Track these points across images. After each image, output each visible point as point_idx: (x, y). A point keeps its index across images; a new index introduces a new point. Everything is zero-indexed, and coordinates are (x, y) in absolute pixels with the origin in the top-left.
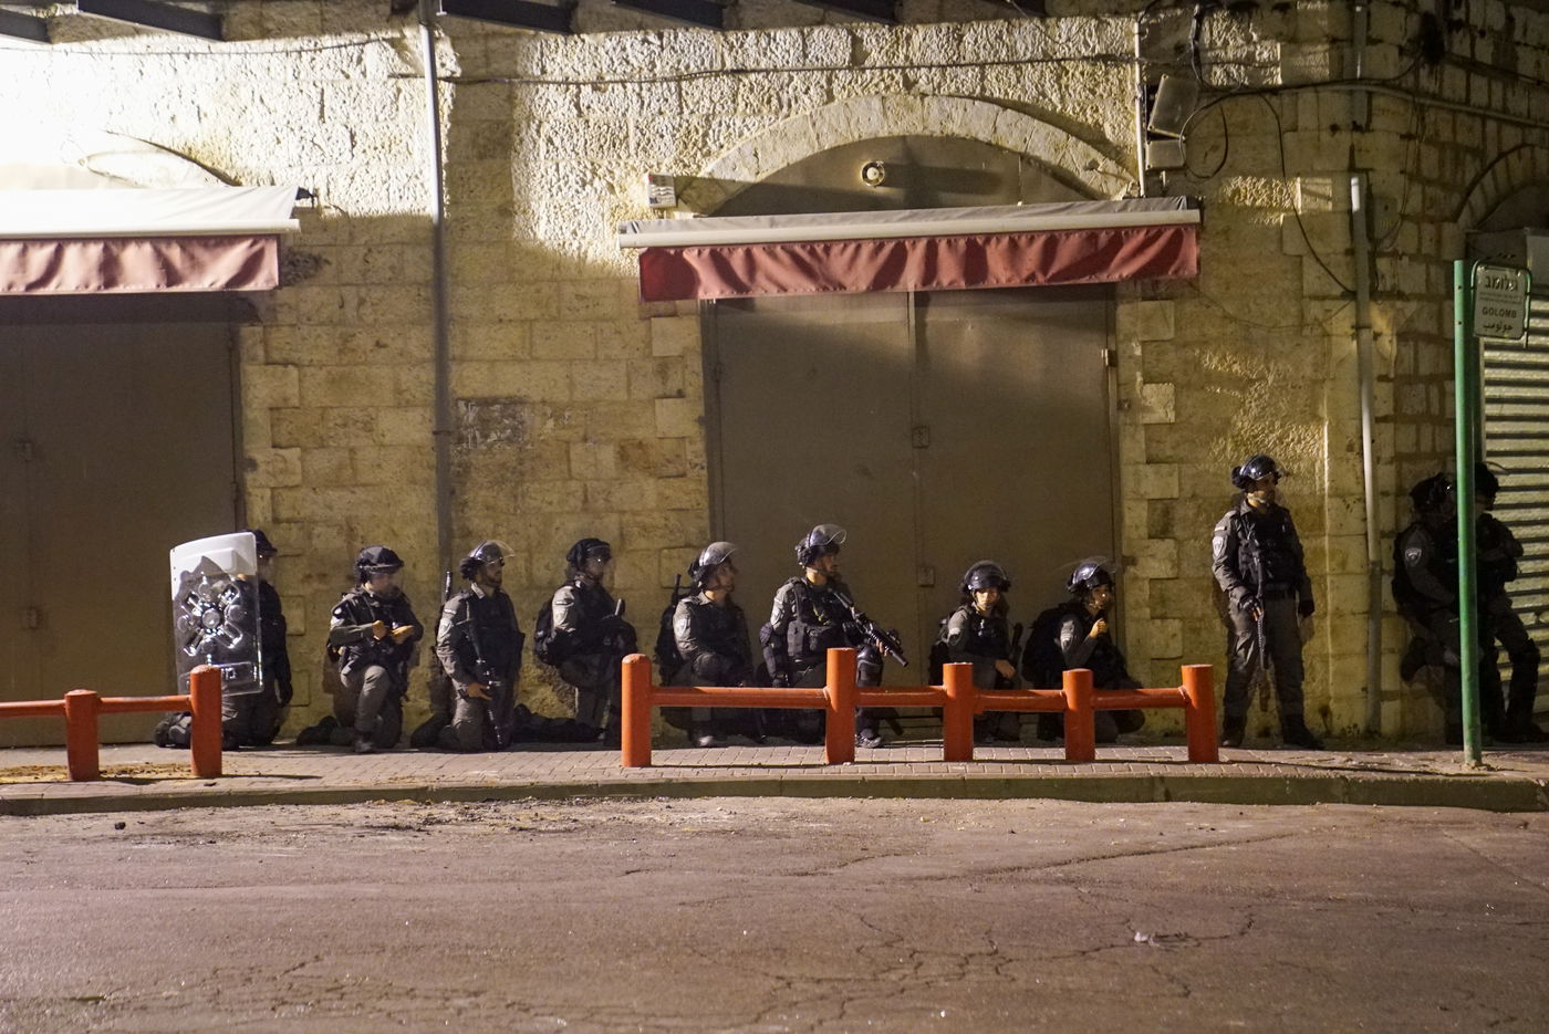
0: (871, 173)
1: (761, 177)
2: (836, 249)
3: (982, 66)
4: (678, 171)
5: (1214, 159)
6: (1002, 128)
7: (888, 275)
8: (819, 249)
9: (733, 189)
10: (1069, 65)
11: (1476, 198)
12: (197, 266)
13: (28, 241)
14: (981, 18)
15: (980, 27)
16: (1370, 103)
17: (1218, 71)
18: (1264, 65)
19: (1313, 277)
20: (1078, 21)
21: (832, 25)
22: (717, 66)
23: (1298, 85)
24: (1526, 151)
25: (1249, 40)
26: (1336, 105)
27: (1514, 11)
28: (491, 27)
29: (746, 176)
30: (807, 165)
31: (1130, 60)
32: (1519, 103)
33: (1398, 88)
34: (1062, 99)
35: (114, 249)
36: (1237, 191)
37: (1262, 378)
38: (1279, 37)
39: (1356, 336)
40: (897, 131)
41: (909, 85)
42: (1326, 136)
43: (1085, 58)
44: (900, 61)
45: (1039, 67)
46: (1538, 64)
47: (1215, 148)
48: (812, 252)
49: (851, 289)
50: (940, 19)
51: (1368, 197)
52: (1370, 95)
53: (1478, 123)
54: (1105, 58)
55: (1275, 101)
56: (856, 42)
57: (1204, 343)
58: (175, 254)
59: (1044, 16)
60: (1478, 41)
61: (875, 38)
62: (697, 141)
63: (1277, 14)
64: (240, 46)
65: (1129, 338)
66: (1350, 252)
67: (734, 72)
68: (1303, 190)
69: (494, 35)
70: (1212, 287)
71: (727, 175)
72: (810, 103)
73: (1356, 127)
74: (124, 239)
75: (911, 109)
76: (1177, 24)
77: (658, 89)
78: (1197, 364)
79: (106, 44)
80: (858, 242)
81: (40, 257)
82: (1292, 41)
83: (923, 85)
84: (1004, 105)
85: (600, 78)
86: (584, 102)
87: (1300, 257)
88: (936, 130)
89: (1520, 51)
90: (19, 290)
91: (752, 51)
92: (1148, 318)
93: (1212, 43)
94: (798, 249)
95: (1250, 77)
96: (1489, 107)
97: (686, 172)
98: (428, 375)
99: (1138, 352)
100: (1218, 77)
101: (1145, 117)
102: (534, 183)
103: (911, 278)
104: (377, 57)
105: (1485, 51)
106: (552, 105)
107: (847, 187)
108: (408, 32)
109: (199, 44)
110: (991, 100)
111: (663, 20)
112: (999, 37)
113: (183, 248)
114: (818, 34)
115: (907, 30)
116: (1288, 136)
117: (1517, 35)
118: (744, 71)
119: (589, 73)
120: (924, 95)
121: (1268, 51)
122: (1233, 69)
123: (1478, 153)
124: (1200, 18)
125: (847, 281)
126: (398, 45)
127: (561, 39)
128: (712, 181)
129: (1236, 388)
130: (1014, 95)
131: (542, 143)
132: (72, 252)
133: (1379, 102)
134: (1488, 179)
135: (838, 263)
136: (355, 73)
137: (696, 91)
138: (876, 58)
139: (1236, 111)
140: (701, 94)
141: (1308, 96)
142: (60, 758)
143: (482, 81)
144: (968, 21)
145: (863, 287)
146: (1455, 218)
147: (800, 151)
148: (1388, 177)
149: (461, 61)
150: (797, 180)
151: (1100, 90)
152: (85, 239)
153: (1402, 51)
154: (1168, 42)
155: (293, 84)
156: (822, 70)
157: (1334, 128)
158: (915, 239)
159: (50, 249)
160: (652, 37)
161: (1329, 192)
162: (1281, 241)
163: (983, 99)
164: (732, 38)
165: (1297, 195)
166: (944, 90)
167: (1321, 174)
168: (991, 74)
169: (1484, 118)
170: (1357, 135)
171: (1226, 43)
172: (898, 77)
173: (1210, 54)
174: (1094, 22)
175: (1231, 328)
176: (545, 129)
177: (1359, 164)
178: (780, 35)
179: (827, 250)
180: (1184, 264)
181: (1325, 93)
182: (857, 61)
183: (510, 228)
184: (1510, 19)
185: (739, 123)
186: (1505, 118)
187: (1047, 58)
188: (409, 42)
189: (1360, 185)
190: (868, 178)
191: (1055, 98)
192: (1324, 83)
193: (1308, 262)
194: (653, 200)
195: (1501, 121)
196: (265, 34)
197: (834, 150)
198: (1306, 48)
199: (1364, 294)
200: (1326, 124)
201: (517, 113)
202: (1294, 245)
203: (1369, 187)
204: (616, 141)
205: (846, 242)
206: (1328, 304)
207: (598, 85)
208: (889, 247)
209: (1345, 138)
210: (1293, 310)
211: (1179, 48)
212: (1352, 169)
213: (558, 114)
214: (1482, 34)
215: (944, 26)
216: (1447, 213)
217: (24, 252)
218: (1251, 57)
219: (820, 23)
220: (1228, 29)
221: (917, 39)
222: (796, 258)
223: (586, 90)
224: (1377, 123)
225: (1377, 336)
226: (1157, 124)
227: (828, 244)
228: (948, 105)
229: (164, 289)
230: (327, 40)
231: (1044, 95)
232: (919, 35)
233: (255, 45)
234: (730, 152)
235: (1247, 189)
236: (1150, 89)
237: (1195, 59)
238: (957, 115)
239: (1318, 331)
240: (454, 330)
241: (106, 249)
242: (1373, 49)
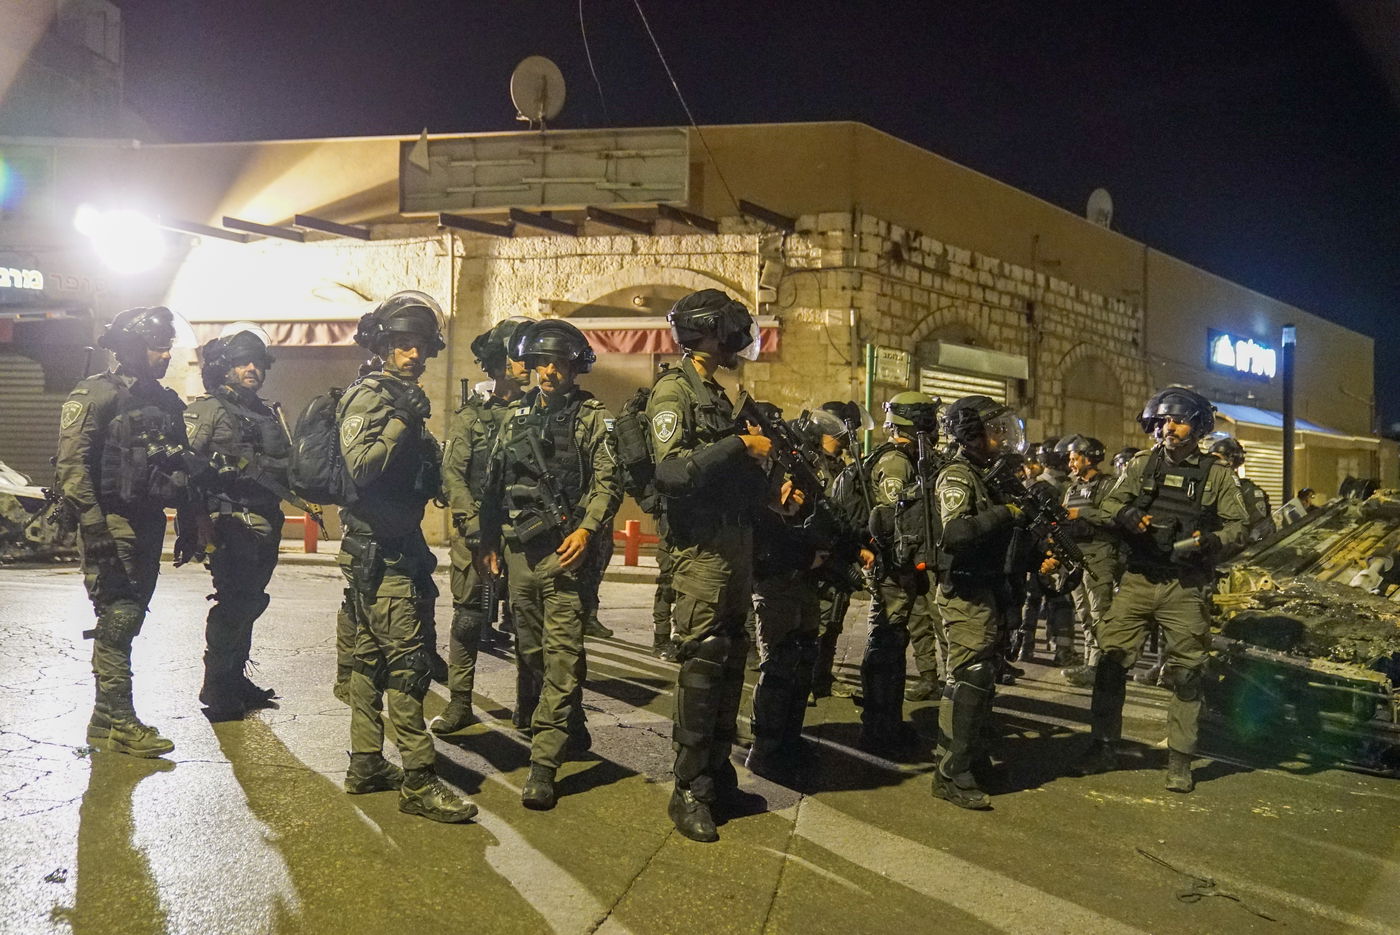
0: (637, 301)
1: (590, 301)
2: (616, 334)
3: (689, 255)
4: (554, 298)
5: (790, 300)
6: (696, 282)
7: (638, 346)
8: (609, 333)
9: (577, 307)
10: (728, 256)
11: (923, 326)
12: (344, 334)
13: (280, 323)
14: (690, 234)
15: (689, 238)
16: (861, 279)
17: (793, 260)
18: (814, 259)
19: (832, 355)
20: (732, 236)
21: (624, 235)
22: (574, 252)
23: (827, 268)
24: (953, 309)
25: (807, 247)
26: (844, 278)
27: (948, 247)
28: (479, 234)
29: (583, 301)
30: (610, 297)
31: (755, 254)
32: (950, 287)
33: (878, 272)
34: (724, 271)
35: (312, 326)
36: (800, 315)
37: (808, 400)
38: (821, 246)
39: (850, 383)
40: (650, 282)
41: (657, 262)
42: (840, 292)
43: (735, 253)
44: (653, 252)
45: (715, 256)
46: (962, 272)
47: (791, 295)
48: (606, 335)
49: (622, 351)
50: (672, 233)
51: (859, 320)
52: (862, 275)
53: (926, 294)
54: (744, 253)
55: (818, 275)
56: (634, 243)
57: (783, 383)
58: (336, 329)
59: (717, 233)
60: (927, 257)
61: (642, 241)
62: (562, 285)
63: (820, 237)
64: (377, 242)
65: (749, 379)
66: (849, 344)
67: (581, 255)
68: (830, 315)
69: (481, 238)
70: (787, 357)
71: (574, 300)
72: (613, 269)
73: (854, 289)
74: (316, 323)
75: (656, 273)
76: (775, 240)
77: (548, 262)
78: (779, 393)
79: (325, 242)
80: (626, 331)
81: (284, 329)
82: (826, 248)
83: (663, 262)
84: (698, 272)
85: (524, 257)
86: (516, 267)
87: (827, 345)
88: (668, 283)
89: (952, 265)
90: (275, 343)
91: (589, 247)
92: (758, 370)
93: (791, 249)
94: (600, 333)
95: (807, 263)
96: (933, 287)
97: (557, 299)
98: (443, 385)
99: (753, 386)
100: (793, 263)
101: (759, 280)
102: (493, 302)
103: (649, 346)
104: (431, 247)
105: (930, 262)
106: (502, 268)
107: (626, 307)
108: (444, 237)
109: (360, 242)
110: (693, 270)
111: (551, 232)
112: (697, 242)
113: (340, 327)
114: (618, 239)
115: (657, 238)
116: (823, 291)
117: (950, 257)
118: (585, 255)
119: (518, 255)
120: (663, 267)
121: (816, 252)
122: (800, 260)
123: (927, 307)
124: (785, 237)
125: (620, 348)
126: (440, 242)
127: (508, 240)
128: (568, 303)
129: (797, 404)
130: (702, 268)
131: (497, 285)
132: (296, 327)
133: (865, 278)
134: (930, 318)
135: (617, 340)
136: (422, 254)
137: (564, 263)
138: (643, 250)
139: (801, 279)
140: (566, 265)
141: (832, 273)
142: (301, 544)
143: (474, 258)
144: (684, 235)
145: (628, 351)
146: (910, 334)
147: (607, 290)
148: (869, 312)
149: (465, 249)
150: (605, 303)
151: (741, 267)
152: (301, 322)
153: (879, 257)
154: (772, 247)
155: (396, 259)
156: (619, 255)
157: (844, 288)
158: (651, 330)
159: (288, 326)
160: (546, 240)
161: (840, 316)
162: (818, 338)
163: (689, 269)
164: (581, 240)
165: (826, 318)
166: (672, 265)
167: (839, 308)
168: (693, 259)
169: (929, 292)
170: (854, 292)
171: (797, 248)
172: (652, 258)
173: (790, 253)
174: (739, 237)
175: (796, 376)
176: (499, 279)
177: (855, 305)
178: (601, 239)
179: (612, 334)
180: (771, 345)
181: (840, 272)
182: (635, 251)
183: (481, 321)
184: (945, 250)
185: (581, 277)
186: (941, 293)
187: (718, 252)
188: (445, 241)
189: (855, 313)
190: (637, 303)
191: (721, 270)
192: (840, 268)
193: (830, 347)
194: (540, 310)
195: (939, 294)
196: (386, 238)
197: (622, 290)
198: (832, 252)
199: (854, 364)
200: (840, 286)
201: (488, 271)
202: (824, 340)
203: (860, 316)
204: (529, 284)
205: (621, 330)
206: (838, 367)
207: (522, 260)
208: (639, 333)
209: (849, 293)
210: (823, 370)
211: (777, 250)
212: (852, 306)
213: (504, 272)
214: (929, 255)
215: (673, 237)
216: (906, 332)
217: (278, 328)
218: (808, 255)
219: (618, 234)
220: (798, 242)
221: (661, 242)
222: (598, 336)
223: (517, 262)
224: (865, 287)
225: (861, 383)
226: (764, 282)
227: (613, 332)
228: (673, 272)
229: (331, 344)
230: (412, 240)
231: (716, 268)
232: (662, 240)
233: (382, 242)
234: (577, 290)
235: (804, 314)
236: (762, 267)
237: (782, 254)
238: (677, 276)
239: (833, 380)
240: (455, 366)
241: (310, 327)
242: (863, 254)
